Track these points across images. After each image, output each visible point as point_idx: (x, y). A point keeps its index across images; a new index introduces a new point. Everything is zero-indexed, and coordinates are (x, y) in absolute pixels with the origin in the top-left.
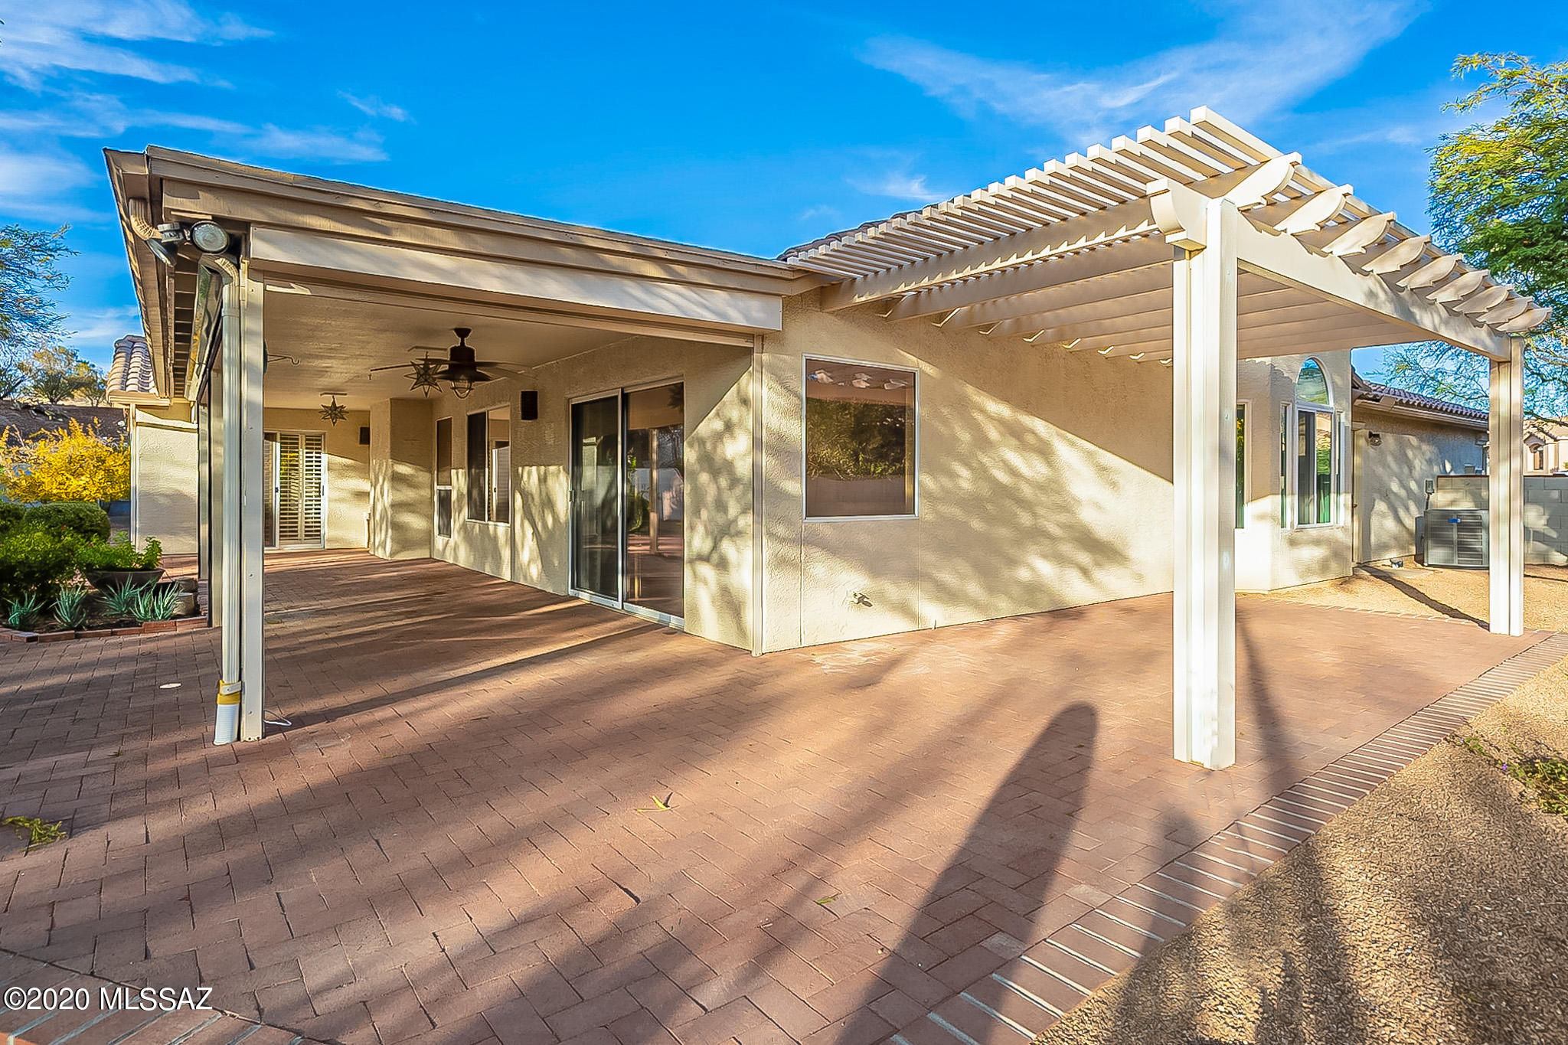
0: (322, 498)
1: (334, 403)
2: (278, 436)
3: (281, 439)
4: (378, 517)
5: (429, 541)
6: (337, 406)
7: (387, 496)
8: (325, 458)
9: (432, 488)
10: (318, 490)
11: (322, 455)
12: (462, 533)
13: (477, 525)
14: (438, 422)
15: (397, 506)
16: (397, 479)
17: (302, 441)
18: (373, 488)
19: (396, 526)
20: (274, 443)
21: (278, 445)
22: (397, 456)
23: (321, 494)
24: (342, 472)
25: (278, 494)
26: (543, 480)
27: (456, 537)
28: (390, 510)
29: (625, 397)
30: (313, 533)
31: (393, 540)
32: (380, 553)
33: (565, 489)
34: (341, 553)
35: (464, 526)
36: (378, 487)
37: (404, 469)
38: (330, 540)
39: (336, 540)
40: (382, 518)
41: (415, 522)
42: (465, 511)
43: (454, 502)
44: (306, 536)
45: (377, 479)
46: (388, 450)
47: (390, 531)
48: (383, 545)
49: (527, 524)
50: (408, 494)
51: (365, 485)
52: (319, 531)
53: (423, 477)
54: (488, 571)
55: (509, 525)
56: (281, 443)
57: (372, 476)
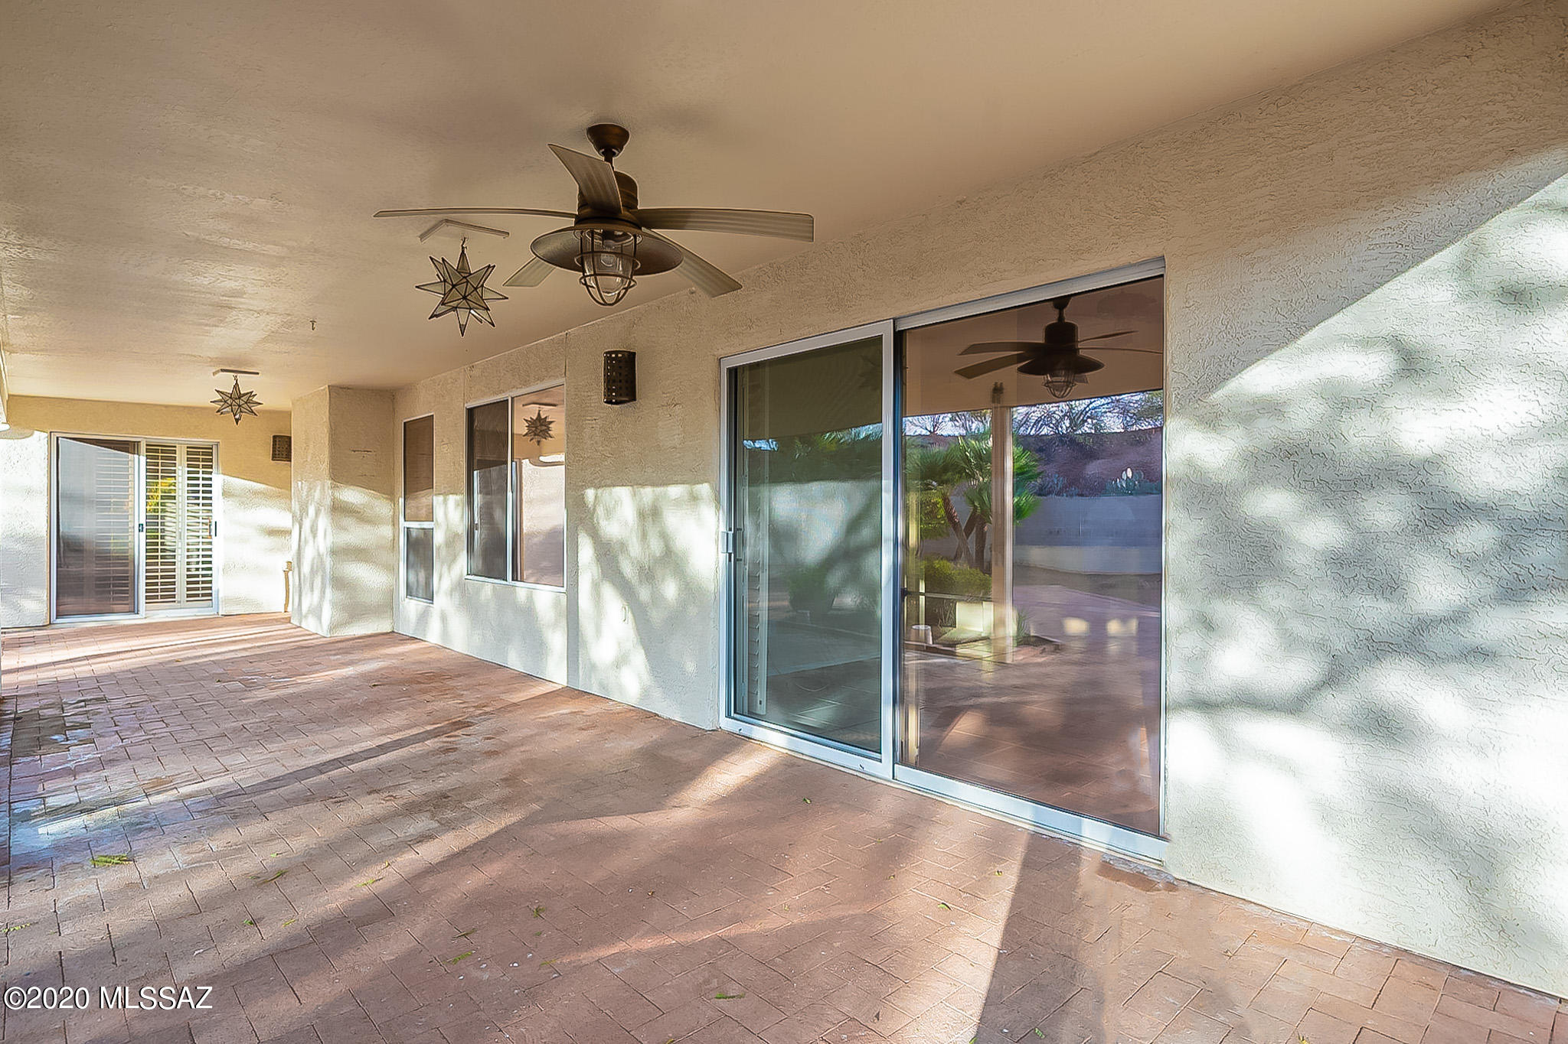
0: (214, 540)
1: (236, 386)
2: (143, 448)
3: (147, 451)
4: (306, 569)
5: (388, 606)
6: (242, 392)
7: (324, 536)
8: (218, 480)
9: (395, 523)
10: (208, 527)
11: (213, 476)
12: (457, 595)
13: (488, 587)
14: (405, 423)
15: (341, 553)
16: (339, 509)
17: (181, 456)
18: (297, 527)
19: (339, 583)
20: (136, 456)
21: (143, 459)
22: (340, 474)
23: (213, 533)
24: (245, 499)
25: (143, 535)
26: (650, 515)
27: (441, 600)
28: (329, 559)
29: (899, 337)
30: (200, 588)
31: (334, 604)
32: (310, 625)
33: (714, 529)
34: (245, 624)
35: (460, 587)
36: (307, 524)
37: (352, 496)
38: (228, 601)
39: (237, 601)
40: (313, 572)
41: (370, 577)
42: (462, 563)
43: (439, 549)
44: (188, 596)
45: (304, 510)
46: (325, 467)
47: (328, 591)
48: (317, 612)
49: (609, 592)
50: (357, 535)
51: (280, 518)
52: (210, 588)
53: (382, 507)
54: (515, 661)
55: (563, 590)
56: (147, 457)
57: (295, 506)
